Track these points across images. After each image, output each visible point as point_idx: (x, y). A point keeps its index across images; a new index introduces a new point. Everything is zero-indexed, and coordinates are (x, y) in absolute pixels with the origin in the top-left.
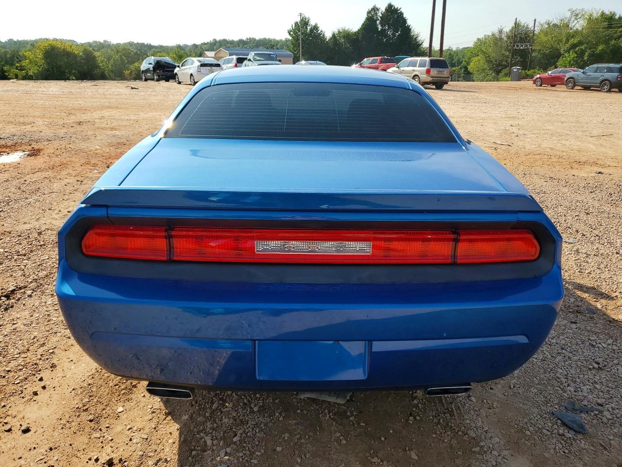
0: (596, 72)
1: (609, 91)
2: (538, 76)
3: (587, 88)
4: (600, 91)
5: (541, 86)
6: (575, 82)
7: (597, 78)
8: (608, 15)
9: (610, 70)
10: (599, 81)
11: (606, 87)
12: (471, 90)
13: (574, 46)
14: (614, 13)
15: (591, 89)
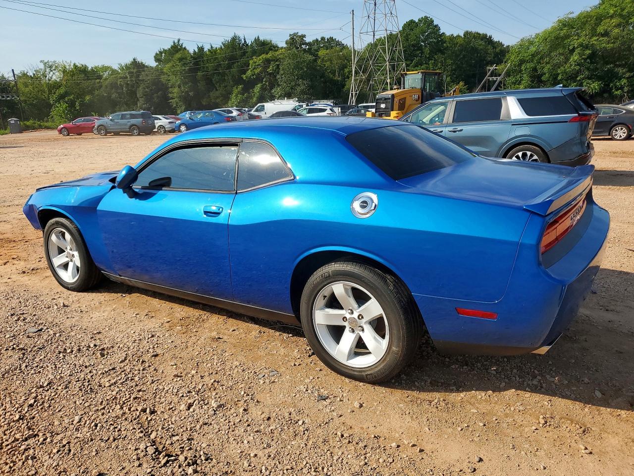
0: (122, 119)
1: (139, 135)
2: (62, 126)
3: (117, 134)
4: (130, 135)
5: (68, 135)
6: (106, 130)
7: (126, 125)
8: (81, 68)
9: (133, 116)
10: (128, 127)
11: (135, 131)
12: (13, 146)
13: (62, 97)
14: (85, 65)
15: (121, 133)
